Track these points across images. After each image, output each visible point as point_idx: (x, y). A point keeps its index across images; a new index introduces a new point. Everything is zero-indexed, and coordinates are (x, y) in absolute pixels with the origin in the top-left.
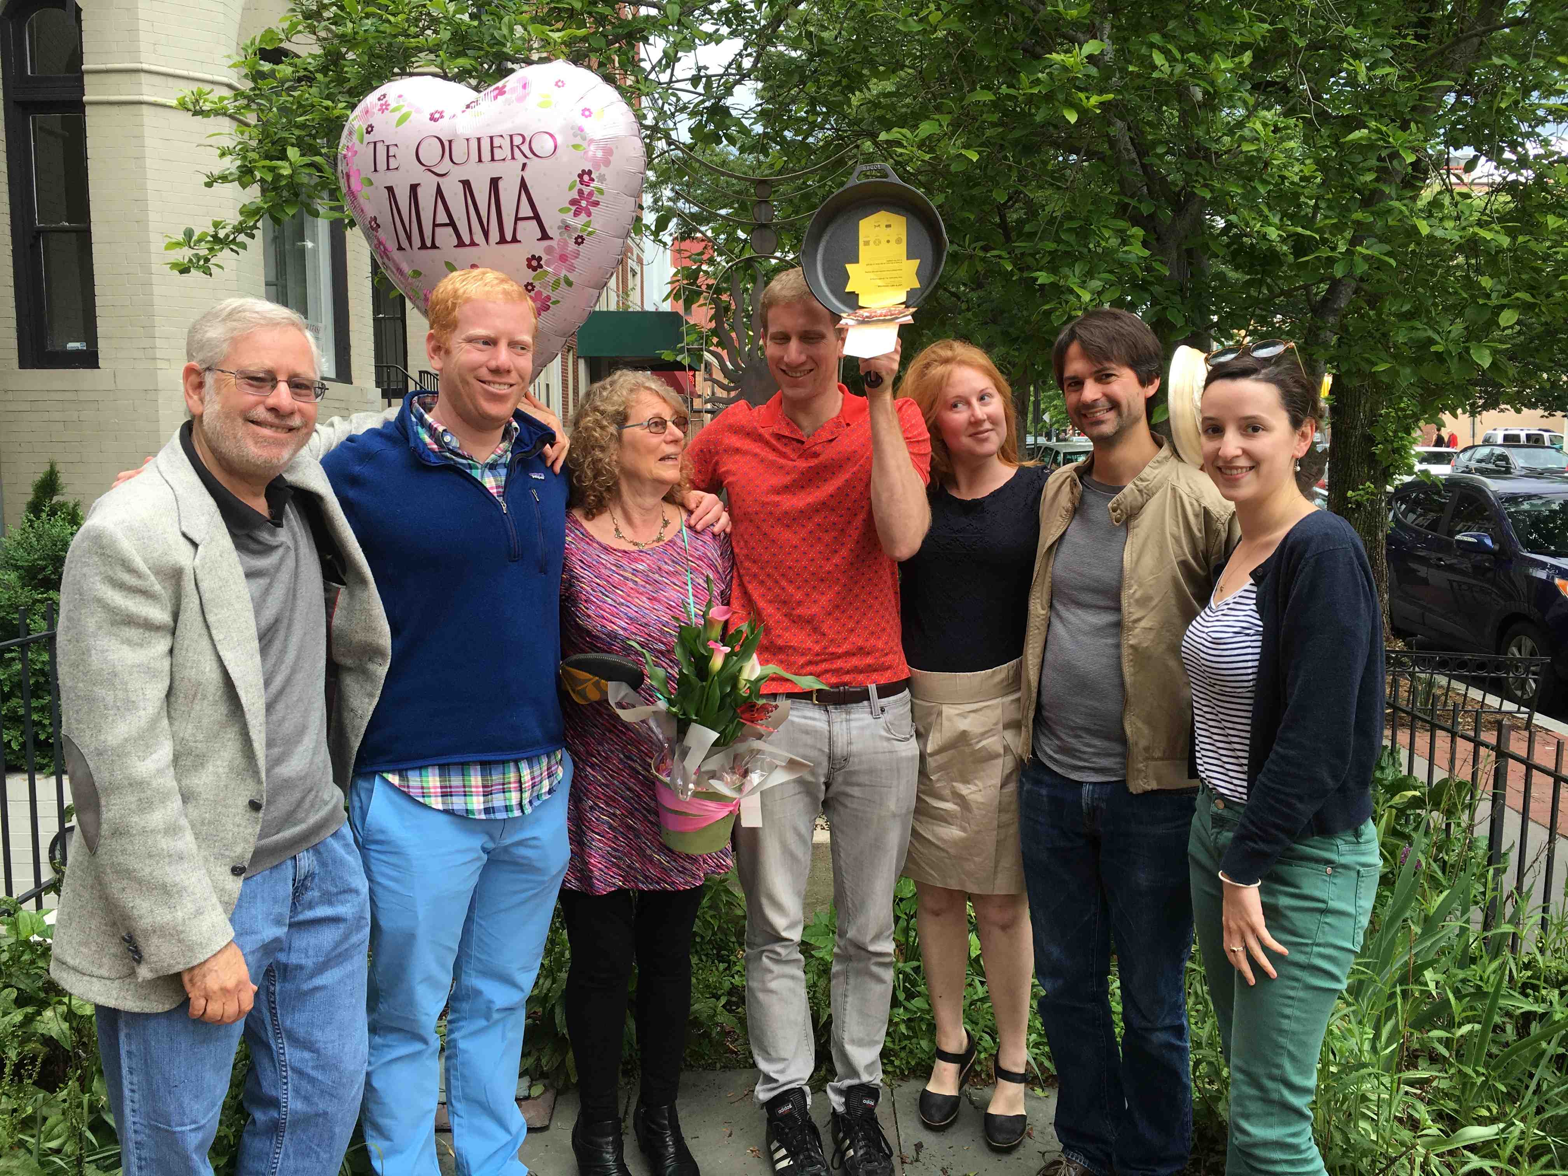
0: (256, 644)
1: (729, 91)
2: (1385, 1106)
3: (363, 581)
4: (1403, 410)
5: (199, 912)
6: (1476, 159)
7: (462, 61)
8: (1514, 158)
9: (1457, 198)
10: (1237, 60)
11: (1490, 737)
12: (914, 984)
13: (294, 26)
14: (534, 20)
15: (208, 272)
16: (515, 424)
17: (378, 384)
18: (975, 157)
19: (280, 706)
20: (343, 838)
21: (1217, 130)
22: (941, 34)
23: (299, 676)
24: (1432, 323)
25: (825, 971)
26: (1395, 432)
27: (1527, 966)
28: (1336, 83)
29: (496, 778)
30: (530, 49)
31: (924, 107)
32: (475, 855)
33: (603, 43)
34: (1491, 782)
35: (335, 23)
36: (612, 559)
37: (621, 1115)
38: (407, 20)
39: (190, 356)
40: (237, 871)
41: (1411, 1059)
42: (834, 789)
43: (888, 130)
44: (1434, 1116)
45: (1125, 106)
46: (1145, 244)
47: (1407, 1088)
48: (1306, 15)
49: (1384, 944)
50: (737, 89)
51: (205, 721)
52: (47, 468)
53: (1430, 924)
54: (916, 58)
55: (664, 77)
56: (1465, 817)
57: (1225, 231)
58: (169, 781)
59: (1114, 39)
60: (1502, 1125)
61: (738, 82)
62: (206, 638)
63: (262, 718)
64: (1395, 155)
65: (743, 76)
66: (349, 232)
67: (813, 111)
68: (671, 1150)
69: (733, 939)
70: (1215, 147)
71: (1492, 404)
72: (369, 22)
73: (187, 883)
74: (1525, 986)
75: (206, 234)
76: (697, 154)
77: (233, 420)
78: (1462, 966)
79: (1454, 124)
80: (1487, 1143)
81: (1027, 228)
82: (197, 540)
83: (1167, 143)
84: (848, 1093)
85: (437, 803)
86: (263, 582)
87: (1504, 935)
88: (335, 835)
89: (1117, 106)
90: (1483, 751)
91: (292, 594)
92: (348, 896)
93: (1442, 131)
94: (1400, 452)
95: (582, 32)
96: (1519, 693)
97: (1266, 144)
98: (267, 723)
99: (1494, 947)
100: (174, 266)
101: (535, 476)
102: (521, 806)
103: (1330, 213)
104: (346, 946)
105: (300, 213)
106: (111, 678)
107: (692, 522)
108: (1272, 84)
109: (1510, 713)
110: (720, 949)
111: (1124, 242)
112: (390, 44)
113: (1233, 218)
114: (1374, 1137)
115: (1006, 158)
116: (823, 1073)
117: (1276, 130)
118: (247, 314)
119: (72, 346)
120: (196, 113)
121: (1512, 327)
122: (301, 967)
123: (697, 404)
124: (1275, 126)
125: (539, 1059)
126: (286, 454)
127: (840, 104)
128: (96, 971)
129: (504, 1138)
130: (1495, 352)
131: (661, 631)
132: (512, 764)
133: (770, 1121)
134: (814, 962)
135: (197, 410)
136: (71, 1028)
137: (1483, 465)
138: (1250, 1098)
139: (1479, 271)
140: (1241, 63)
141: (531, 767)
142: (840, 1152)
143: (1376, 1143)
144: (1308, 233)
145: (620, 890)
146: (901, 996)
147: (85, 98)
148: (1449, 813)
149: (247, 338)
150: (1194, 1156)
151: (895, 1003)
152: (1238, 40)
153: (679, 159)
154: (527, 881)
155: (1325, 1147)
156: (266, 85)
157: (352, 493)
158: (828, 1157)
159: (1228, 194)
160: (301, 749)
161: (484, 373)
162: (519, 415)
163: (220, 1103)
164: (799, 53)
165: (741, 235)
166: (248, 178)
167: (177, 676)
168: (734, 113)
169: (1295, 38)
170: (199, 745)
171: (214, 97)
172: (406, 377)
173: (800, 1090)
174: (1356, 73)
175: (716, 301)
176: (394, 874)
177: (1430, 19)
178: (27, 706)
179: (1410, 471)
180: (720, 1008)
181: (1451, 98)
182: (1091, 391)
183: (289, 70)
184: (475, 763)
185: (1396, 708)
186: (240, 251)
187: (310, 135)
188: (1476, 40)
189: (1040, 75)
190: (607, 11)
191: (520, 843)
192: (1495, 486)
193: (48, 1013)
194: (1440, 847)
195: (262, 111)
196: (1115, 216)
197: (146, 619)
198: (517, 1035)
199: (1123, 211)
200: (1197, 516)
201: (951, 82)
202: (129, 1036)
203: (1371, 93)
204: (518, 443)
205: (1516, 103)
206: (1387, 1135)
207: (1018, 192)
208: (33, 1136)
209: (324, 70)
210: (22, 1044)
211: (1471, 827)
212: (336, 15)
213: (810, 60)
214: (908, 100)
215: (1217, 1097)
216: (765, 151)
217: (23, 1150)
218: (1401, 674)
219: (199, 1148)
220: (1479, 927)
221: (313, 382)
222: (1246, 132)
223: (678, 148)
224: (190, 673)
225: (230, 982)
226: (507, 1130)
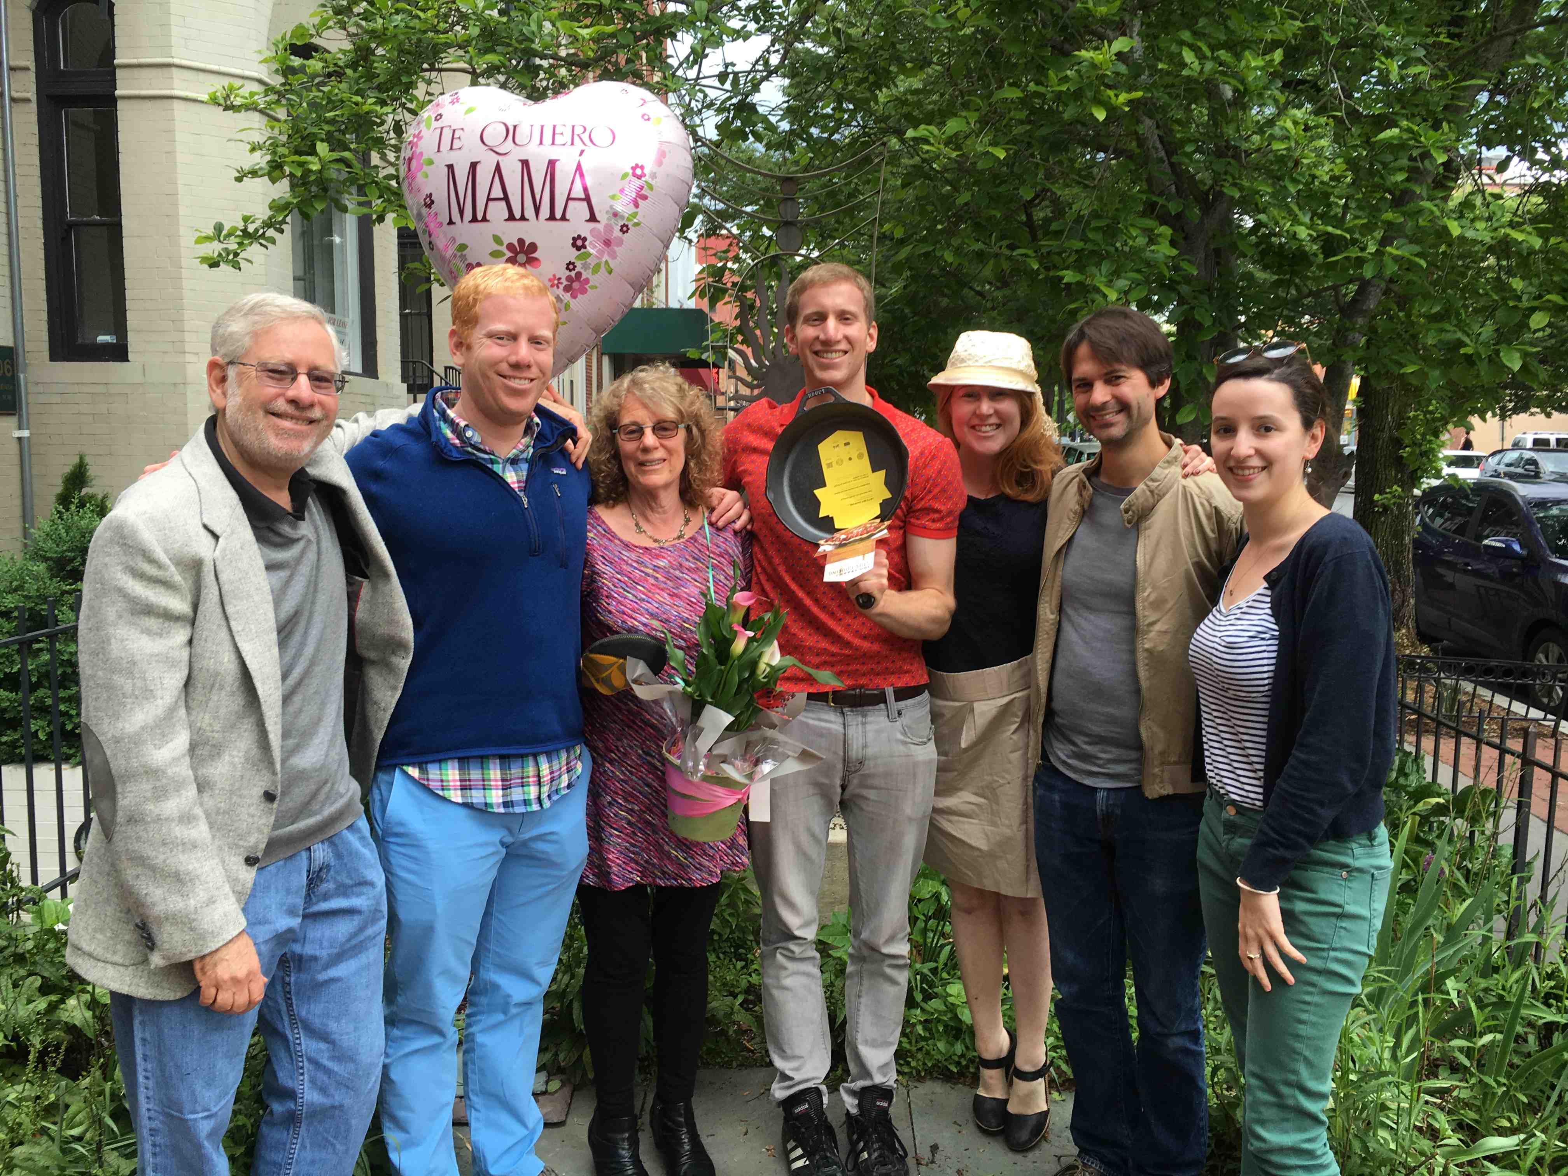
0: (274, 636)
1: (756, 88)
2: (1405, 1115)
3: (386, 575)
4: (1431, 412)
5: (211, 901)
6: (1508, 159)
7: (492, 58)
8: (1547, 158)
9: (1489, 199)
10: (1268, 57)
11: (1516, 745)
12: (931, 985)
13: (324, 21)
14: (563, 16)
15: (237, 266)
16: (537, 420)
17: (404, 379)
18: (1002, 155)
19: (297, 699)
20: (359, 830)
21: (1247, 129)
22: (969, 31)
23: (317, 669)
24: (1461, 325)
25: (841, 972)
26: (1424, 435)
27: (1550, 976)
28: (1369, 81)
29: (515, 771)
30: (559, 46)
31: (951, 103)
32: (491, 850)
33: (630, 39)
34: (1516, 789)
35: (365, 19)
36: (633, 556)
37: (637, 1111)
38: (437, 16)
39: (214, 351)
40: (250, 861)
41: (1432, 1068)
42: (851, 790)
43: (916, 127)
44: (1454, 1124)
45: (1154, 104)
46: (1173, 243)
47: (1428, 1098)
48: (1338, 13)
49: (1406, 951)
50: (764, 86)
51: (223, 711)
52: (77, 460)
53: (1452, 932)
54: (944, 54)
55: (692, 74)
56: (1489, 825)
57: (1254, 230)
58: (184, 770)
59: (1143, 36)
60: (1522, 1136)
61: (766, 78)
62: (225, 630)
63: (278, 710)
64: (1426, 155)
65: (770, 72)
66: (377, 228)
67: (838, 108)
68: (687, 1147)
69: (751, 938)
70: (1245, 146)
71: (1522, 407)
72: (399, 17)
73: (199, 872)
74: (1548, 996)
75: (236, 229)
76: (724, 151)
77: (254, 413)
78: (1484, 975)
79: (1486, 124)
80: (1508, 1154)
81: (1054, 226)
82: (218, 531)
83: (1196, 141)
84: (862, 1094)
85: (456, 796)
86: (283, 574)
87: (1528, 944)
88: (350, 828)
89: (1145, 105)
90: (1508, 758)
91: (313, 586)
92: (364, 889)
93: (1474, 131)
94: (1428, 455)
95: (610, 29)
96: (1545, 700)
97: (1297, 143)
98: (283, 714)
99: (1517, 956)
100: (204, 260)
101: (556, 471)
102: (539, 800)
103: (1360, 213)
104: (361, 937)
105: (329, 207)
106: (130, 667)
107: (714, 519)
108: (1302, 82)
109: (1536, 720)
110: (738, 947)
111: (1152, 241)
112: (420, 40)
113: (1262, 217)
114: (1393, 1146)
115: (1032, 156)
116: (839, 1072)
117: (1307, 128)
118: (268, 308)
119: (102, 339)
120: (227, 108)
121: (1543, 329)
122: (315, 958)
123: (721, 401)
124: (1306, 125)
125: (556, 1054)
126: (306, 447)
127: (867, 101)
128: (109, 956)
129: (521, 1132)
130: (1525, 355)
131: (681, 627)
132: (531, 759)
133: (786, 1120)
134: (831, 962)
135: (221, 404)
136: (94, 1017)
137: (1512, 469)
138: (1266, 1104)
139: (1510, 272)
140: (1272, 60)
141: (550, 761)
142: (854, 1153)
143: (1395, 1152)
144: (1339, 232)
145: (638, 885)
146: (919, 997)
147: (117, 93)
148: (1474, 820)
149: (267, 331)
150: (1211, 1163)
151: (911, 1003)
152: (1269, 37)
153: (705, 155)
154: (546, 876)
155: (1343, 1155)
156: (296, 81)
157: (374, 488)
158: (843, 1157)
159: (1258, 192)
160: (316, 741)
161: (504, 368)
162: (540, 410)
163: (233, 1092)
164: (826, 49)
165: (766, 232)
166: (277, 173)
167: (196, 666)
168: (760, 110)
169: (1327, 36)
170: (216, 735)
171: (245, 92)
172: (432, 372)
173: (817, 1090)
174: (1389, 72)
175: (741, 299)
176: (413, 867)
177: (1463, 18)
178: (55, 697)
179: (1438, 476)
180: (737, 1007)
181: (1483, 98)
182: (1101, 394)
183: (319, 65)
184: (494, 756)
185: (1421, 714)
186: (269, 245)
187: (339, 131)
188: (1509, 40)
189: (1069, 72)
190: (635, 7)
191: (540, 838)
192: (1524, 491)
193: (72, 1002)
194: (1465, 854)
195: (293, 106)
196: (1143, 215)
197: (165, 609)
198: (535, 1030)
199: (1150, 209)
200: (1209, 517)
201: (979, 79)
202: (142, 1023)
203: (1401, 94)
204: (540, 437)
205: (1550, 103)
206: (1406, 1144)
207: (1045, 190)
208: (55, 1123)
209: (354, 65)
210: (46, 1031)
211: (1495, 835)
212: (366, 11)
213: (837, 57)
214: (935, 97)
215: (1235, 1104)
216: (791, 148)
217: (45, 1138)
218: (1427, 680)
219: (211, 1135)
220: (1502, 936)
221: (333, 375)
222: (1277, 131)
223: (704, 144)
224: (208, 663)
225: (241, 972)
226: (525, 1126)
